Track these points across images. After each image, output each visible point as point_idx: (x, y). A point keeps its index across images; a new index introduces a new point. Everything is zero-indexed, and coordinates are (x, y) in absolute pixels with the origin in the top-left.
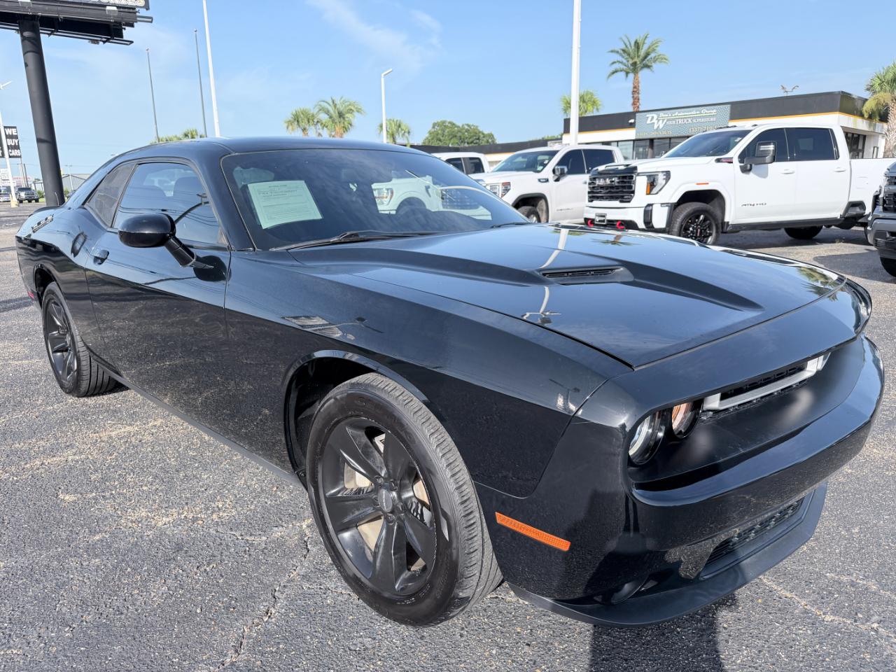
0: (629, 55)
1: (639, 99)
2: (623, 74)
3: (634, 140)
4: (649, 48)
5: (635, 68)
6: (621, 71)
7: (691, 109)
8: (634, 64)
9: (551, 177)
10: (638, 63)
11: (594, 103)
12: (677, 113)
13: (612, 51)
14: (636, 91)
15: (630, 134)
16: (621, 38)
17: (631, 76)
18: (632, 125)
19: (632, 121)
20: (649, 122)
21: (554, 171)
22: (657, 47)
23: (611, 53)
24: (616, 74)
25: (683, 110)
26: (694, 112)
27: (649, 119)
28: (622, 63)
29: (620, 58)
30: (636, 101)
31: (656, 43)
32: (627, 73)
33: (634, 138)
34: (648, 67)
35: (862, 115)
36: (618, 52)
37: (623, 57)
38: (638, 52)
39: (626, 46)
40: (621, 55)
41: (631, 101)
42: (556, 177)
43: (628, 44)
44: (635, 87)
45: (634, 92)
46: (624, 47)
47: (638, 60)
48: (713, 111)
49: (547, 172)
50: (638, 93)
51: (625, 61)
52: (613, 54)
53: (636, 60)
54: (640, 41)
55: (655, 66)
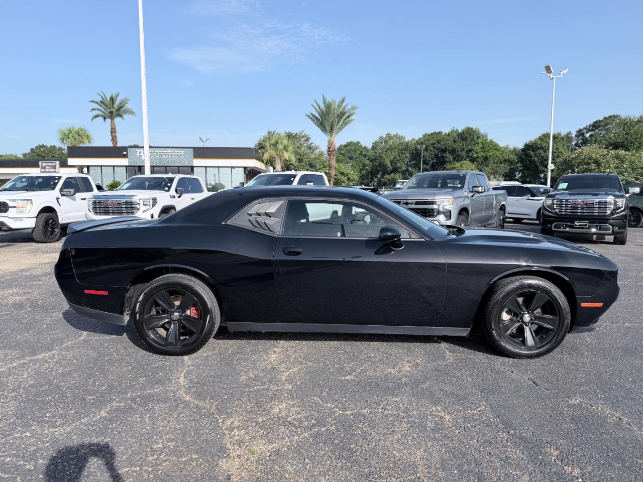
0: (106, 106)
1: (116, 137)
2: (101, 119)
3: (126, 166)
4: (120, 103)
5: (112, 116)
6: (101, 116)
7: (167, 149)
8: (111, 113)
10: (114, 112)
13: (92, 102)
14: (113, 131)
15: (124, 162)
16: (99, 94)
17: (108, 121)
18: (125, 156)
19: (125, 153)
22: (127, 103)
23: (91, 103)
24: (97, 118)
25: (163, 149)
26: (169, 151)
27: (138, 153)
29: (99, 107)
30: (114, 139)
31: (126, 101)
32: (105, 118)
34: (120, 116)
35: (263, 162)
36: (97, 103)
37: (101, 107)
38: (113, 105)
39: (102, 98)
40: (99, 105)
41: (110, 138)
43: (104, 98)
44: (112, 129)
46: (101, 99)
47: (114, 110)
48: (182, 151)
50: (116, 133)
51: (102, 109)
52: (93, 103)
53: (112, 110)
54: (114, 96)
55: (125, 116)
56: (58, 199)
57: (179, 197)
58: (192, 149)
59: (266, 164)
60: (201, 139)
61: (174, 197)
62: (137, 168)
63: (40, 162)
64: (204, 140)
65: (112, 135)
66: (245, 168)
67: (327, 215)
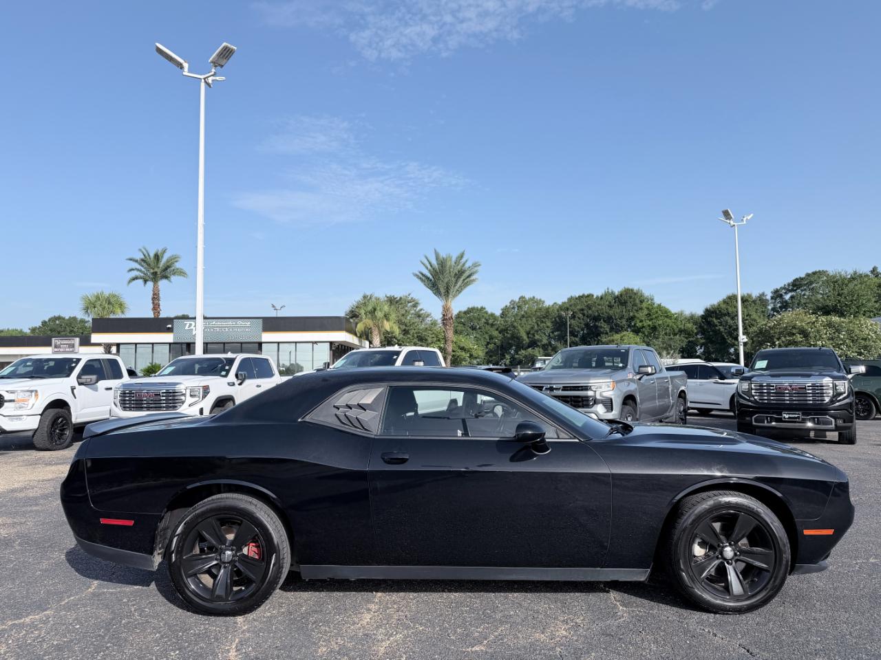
0: (149, 265)
1: (159, 305)
2: (141, 282)
4: (168, 261)
5: (155, 277)
6: (141, 278)
7: (228, 320)
8: (154, 274)
10: (158, 273)
11: (121, 305)
12: (214, 322)
13: (131, 259)
14: (156, 298)
15: (168, 338)
16: (140, 250)
17: (150, 284)
18: (170, 330)
19: (170, 326)
20: (187, 328)
22: (176, 261)
23: (129, 261)
24: (136, 281)
26: (230, 322)
27: (187, 325)
28: (138, 270)
29: (138, 267)
30: (156, 307)
31: (174, 259)
32: (146, 281)
33: (172, 341)
34: (166, 277)
35: (356, 334)
36: (136, 261)
37: (142, 266)
38: (157, 264)
39: (145, 255)
40: (140, 264)
41: (151, 306)
43: (147, 255)
44: (154, 294)
45: (153, 299)
46: (142, 257)
47: (158, 271)
48: (248, 323)
50: (159, 300)
51: (143, 269)
52: (131, 261)
53: (156, 270)
54: (159, 253)
55: (173, 278)
56: (73, 389)
57: (240, 384)
58: (261, 320)
59: (360, 337)
60: (273, 306)
61: (234, 384)
62: (184, 346)
63: (53, 339)
64: (278, 307)
65: (153, 303)
66: (331, 343)
67: (442, 406)
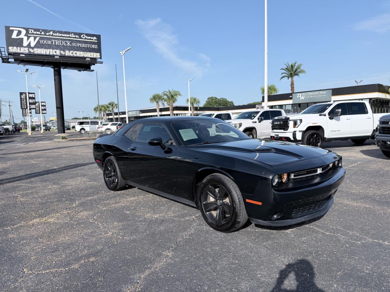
0: (289, 70)
1: (294, 88)
2: (287, 78)
3: (292, 104)
4: (297, 67)
5: (291, 76)
6: (286, 77)
7: (315, 92)
8: (291, 74)
9: (257, 121)
10: (293, 73)
11: (275, 90)
12: (309, 93)
13: (282, 69)
14: (292, 84)
15: (290, 102)
16: (285, 64)
17: (290, 78)
18: (291, 98)
19: (291, 97)
20: (298, 97)
21: (258, 119)
22: (300, 67)
23: (281, 70)
24: (284, 78)
25: (312, 92)
26: (317, 93)
27: (298, 95)
28: (285, 73)
29: (285, 72)
30: (292, 88)
31: (300, 65)
32: (288, 78)
33: (292, 103)
34: (297, 75)
36: (284, 69)
37: (286, 71)
38: (292, 69)
39: (287, 66)
40: (285, 70)
41: (291, 88)
42: (259, 121)
43: (288, 66)
44: (292, 83)
45: (291, 85)
46: (286, 67)
48: (325, 92)
49: (256, 119)
50: (294, 85)
51: (287, 73)
53: (292, 72)
54: (293, 65)
55: (300, 74)
58: (330, 90)
63: (256, 105)
64: (358, 82)
65: (291, 87)
66: (370, 99)
